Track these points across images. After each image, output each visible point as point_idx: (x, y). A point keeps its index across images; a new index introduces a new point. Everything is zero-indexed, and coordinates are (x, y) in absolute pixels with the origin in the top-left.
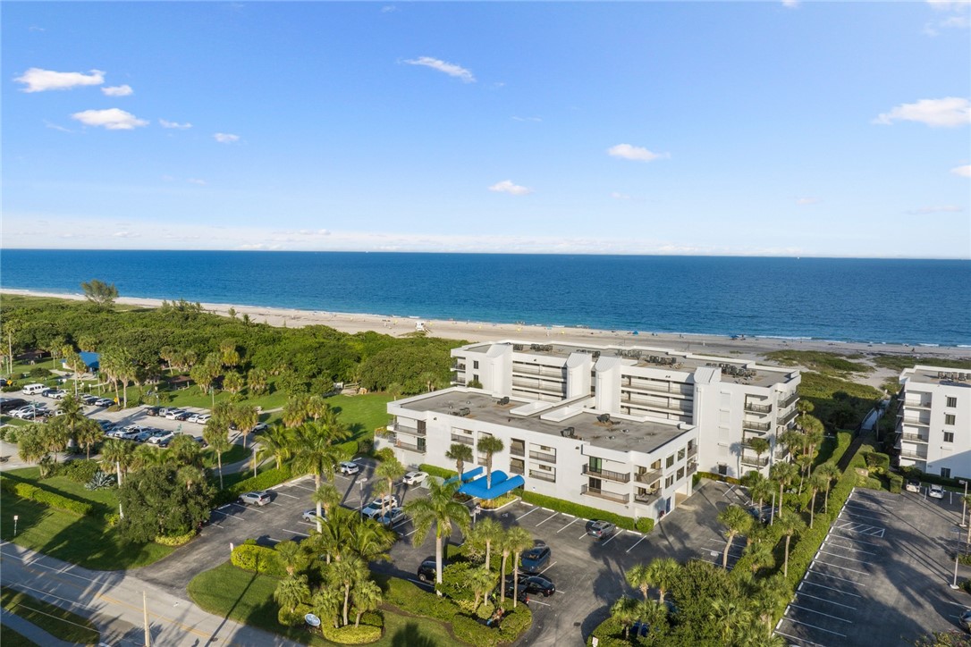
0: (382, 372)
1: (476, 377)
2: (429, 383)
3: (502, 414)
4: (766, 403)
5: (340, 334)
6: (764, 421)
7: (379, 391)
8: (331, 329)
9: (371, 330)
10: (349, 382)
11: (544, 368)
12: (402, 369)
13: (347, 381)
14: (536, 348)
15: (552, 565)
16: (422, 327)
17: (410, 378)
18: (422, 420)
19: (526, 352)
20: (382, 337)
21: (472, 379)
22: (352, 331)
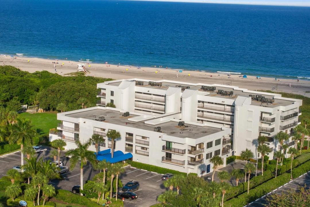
0: (54, 98)
1: (112, 101)
2: (83, 104)
3: (124, 121)
4: (272, 117)
5: (23, 72)
6: (271, 127)
7: (51, 110)
8: (16, 69)
9: (45, 70)
10: (31, 105)
11: (154, 97)
12: (66, 97)
13: (30, 104)
14: (152, 84)
15: (139, 190)
16: (82, 68)
17: (72, 102)
18: (77, 123)
19: (145, 86)
20: (53, 75)
21: (109, 102)
22: (32, 70)
